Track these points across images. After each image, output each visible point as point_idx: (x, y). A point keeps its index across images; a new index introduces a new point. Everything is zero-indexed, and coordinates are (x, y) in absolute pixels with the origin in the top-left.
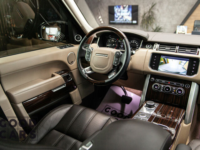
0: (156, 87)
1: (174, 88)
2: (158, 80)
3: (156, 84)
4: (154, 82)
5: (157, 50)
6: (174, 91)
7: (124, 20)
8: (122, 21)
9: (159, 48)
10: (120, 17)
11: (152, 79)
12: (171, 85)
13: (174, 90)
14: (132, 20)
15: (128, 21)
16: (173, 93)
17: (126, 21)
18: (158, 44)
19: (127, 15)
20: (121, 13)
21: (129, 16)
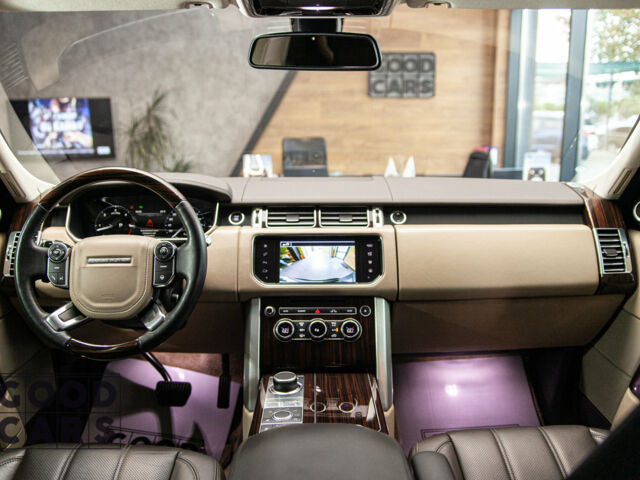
0: (285, 331)
1: (334, 323)
2: (286, 310)
3: (282, 321)
4: (277, 317)
5: (264, 226)
6: (335, 332)
7: (68, 145)
8: (58, 149)
9: (269, 221)
10: (54, 136)
11: (270, 310)
12: (324, 317)
13: (334, 328)
14: (96, 145)
15: (83, 147)
16: (334, 335)
17: (73, 148)
18: (264, 209)
19: (78, 130)
20: (56, 124)
21: (83, 131)
